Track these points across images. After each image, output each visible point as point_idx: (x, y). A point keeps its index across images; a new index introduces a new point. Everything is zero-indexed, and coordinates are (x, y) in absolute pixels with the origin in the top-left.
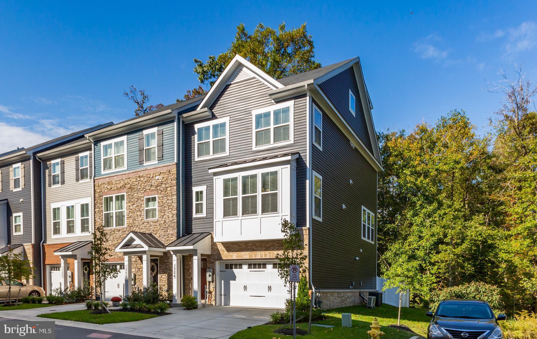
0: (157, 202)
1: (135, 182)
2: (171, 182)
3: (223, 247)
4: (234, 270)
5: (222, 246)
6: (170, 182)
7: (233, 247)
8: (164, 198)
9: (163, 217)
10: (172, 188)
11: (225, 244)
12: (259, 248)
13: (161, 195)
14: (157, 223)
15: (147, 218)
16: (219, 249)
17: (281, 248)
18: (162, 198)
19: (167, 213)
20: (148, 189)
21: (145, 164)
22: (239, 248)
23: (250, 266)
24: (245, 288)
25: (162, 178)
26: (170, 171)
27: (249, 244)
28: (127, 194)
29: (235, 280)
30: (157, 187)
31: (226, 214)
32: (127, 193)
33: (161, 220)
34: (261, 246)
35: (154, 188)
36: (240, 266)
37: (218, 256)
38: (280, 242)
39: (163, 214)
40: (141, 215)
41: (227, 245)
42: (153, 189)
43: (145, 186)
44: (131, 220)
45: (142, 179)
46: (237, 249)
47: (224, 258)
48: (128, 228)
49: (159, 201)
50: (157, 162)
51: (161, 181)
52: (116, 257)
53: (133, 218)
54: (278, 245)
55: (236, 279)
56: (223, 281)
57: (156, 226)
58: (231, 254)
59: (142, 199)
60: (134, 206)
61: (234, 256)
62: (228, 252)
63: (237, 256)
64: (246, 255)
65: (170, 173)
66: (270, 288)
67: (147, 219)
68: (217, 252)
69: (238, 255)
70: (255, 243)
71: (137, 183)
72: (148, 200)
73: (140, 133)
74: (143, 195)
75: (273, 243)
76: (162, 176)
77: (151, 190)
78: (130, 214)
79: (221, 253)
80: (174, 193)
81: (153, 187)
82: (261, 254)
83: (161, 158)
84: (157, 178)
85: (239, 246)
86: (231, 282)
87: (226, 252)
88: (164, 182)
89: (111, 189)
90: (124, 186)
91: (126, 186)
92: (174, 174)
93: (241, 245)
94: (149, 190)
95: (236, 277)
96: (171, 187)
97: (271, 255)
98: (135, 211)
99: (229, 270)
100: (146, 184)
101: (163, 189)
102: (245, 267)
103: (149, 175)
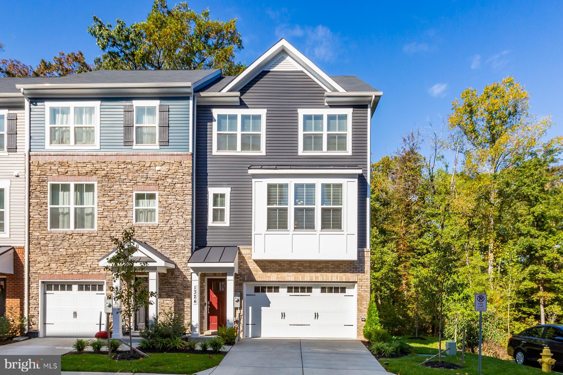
0: (157, 200)
1: (117, 169)
2: (183, 177)
3: (256, 265)
4: (267, 293)
5: (255, 264)
6: (181, 176)
7: (270, 266)
8: (170, 197)
9: (168, 222)
10: (184, 185)
11: (260, 263)
12: (308, 269)
13: (164, 193)
14: (157, 229)
15: (136, 221)
16: (250, 268)
17: (337, 270)
18: (166, 197)
19: (175, 217)
20: (142, 181)
21: (134, 147)
22: (280, 268)
23: (290, 289)
24: (283, 315)
25: (167, 170)
26: (181, 162)
27: (294, 264)
28: (100, 185)
29: (269, 306)
30: (158, 180)
31: (271, 225)
32: (99, 182)
33: (165, 225)
34: (310, 267)
35: (152, 182)
36: (276, 289)
37: (249, 276)
38: (336, 263)
39: (168, 218)
40: (126, 216)
41: (262, 264)
42: (150, 182)
43: (136, 177)
44: (107, 222)
45: (130, 166)
46: (278, 269)
47: (257, 279)
48: (101, 232)
49: (161, 200)
50: (158, 147)
51: (165, 173)
52: (76, 273)
53: (112, 219)
54: (333, 266)
55: (270, 304)
56: (250, 308)
57: (156, 234)
58: (269, 274)
59: (129, 194)
60: (112, 202)
61: (273, 277)
62: (263, 272)
63: (277, 278)
64: (290, 277)
65: (181, 165)
66: (316, 316)
67: (137, 223)
68: (248, 271)
69: (279, 276)
70: (302, 263)
71: (120, 171)
72: (140, 197)
73: (128, 103)
74: (131, 189)
75: (327, 265)
76: (167, 167)
77: (145, 184)
78: (105, 214)
79: (254, 273)
80: (189, 192)
81: (150, 180)
82: (310, 276)
83: (165, 143)
84: (158, 168)
85: (280, 265)
86: (263, 308)
87: (261, 272)
88: (169, 176)
89: (67, 173)
90: (94, 172)
91: (97, 172)
92: (188, 167)
93: (282, 264)
94: (143, 183)
95: (270, 303)
96: (183, 183)
97: (325, 277)
98: (115, 210)
99: (260, 294)
100: (137, 174)
101: (168, 184)
102: (283, 291)
103: (143, 163)
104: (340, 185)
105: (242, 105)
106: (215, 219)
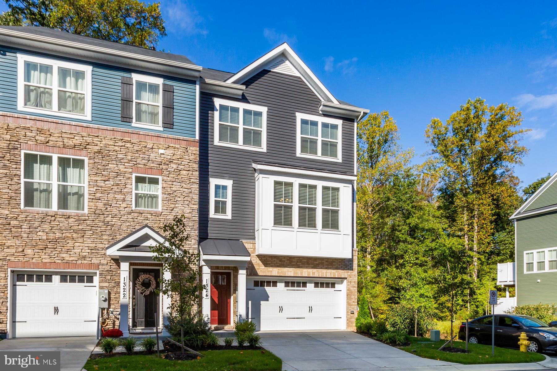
0: (160, 186)
1: (113, 147)
2: (189, 164)
3: (258, 260)
4: (265, 287)
5: (258, 258)
6: (187, 163)
7: (272, 261)
8: (174, 183)
9: (173, 210)
10: (191, 173)
11: (262, 258)
12: (306, 265)
13: (168, 178)
14: (160, 217)
16: (253, 262)
17: (330, 266)
18: (170, 183)
19: (180, 205)
20: (143, 163)
21: (133, 125)
22: (281, 263)
23: (287, 284)
24: (281, 309)
25: (172, 155)
26: (187, 148)
27: (293, 260)
28: (92, 161)
29: (268, 300)
30: (161, 165)
32: (90, 158)
33: (169, 214)
34: (308, 264)
35: (155, 165)
36: (275, 284)
37: (252, 270)
38: (329, 260)
39: (173, 206)
40: (124, 200)
41: (264, 259)
42: (152, 165)
43: (137, 158)
44: (100, 205)
45: (128, 145)
46: (278, 265)
47: (260, 273)
48: (93, 215)
49: (164, 185)
50: (162, 129)
51: (169, 157)
53: (107, 202)
54: (327, 263)
55: (269, 299)
56: (250, 302)
57: (159, 222)
58: (270, 269)
59: (127, 175)
60: (106, 182)
61: (275, 271)
62: (265, 267)
63: (278, 272)
64: (290, 272)
65: (187, 152)
66: (311, 309)
67: (137, 208)
68: (250, 265)
69: (280, 271)
70: (300, 259)
71: (116, 148)
72: (139, 180)
73: (126, 75)
74: (131, 170)
75: (322, 261)
76: (172, 152)
77: (147, 167)
78: (98, 195)
79: (256, 267)
80: (196, 180)
81: (153, 163)
82: (308, 272)
83: (168, 124)
84: (161, 151)
85: (281, 261)
86: (262, 302)
87: (263, 267)
88: (174, 161)
89: (48, 142)
90: (84, 147)
91: (88, 147)
92: (195, 154)
93: (283, 260)
94: (144, 165)
95: (269, 297)
96: (189, 170)
97: (320, 273)
98: (111, 192)
99: (259, 288)
100: (137, 155)
101: (173, 170)
102: (281, 286)
103: (144, 143)
104: (337, 189)
105: (243, 99)
106: (217, 211)
